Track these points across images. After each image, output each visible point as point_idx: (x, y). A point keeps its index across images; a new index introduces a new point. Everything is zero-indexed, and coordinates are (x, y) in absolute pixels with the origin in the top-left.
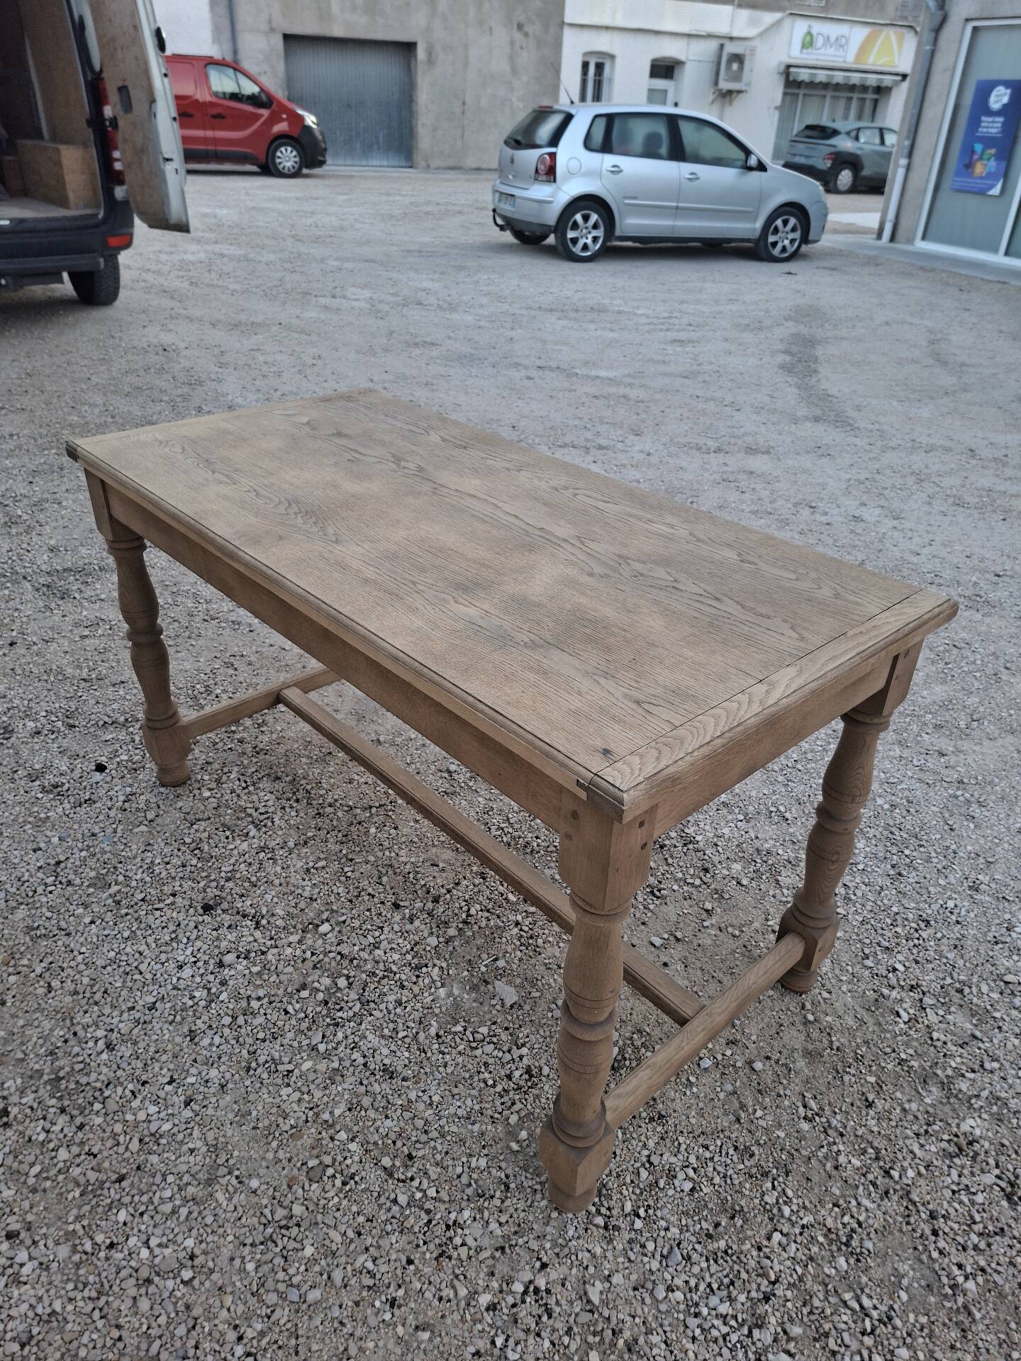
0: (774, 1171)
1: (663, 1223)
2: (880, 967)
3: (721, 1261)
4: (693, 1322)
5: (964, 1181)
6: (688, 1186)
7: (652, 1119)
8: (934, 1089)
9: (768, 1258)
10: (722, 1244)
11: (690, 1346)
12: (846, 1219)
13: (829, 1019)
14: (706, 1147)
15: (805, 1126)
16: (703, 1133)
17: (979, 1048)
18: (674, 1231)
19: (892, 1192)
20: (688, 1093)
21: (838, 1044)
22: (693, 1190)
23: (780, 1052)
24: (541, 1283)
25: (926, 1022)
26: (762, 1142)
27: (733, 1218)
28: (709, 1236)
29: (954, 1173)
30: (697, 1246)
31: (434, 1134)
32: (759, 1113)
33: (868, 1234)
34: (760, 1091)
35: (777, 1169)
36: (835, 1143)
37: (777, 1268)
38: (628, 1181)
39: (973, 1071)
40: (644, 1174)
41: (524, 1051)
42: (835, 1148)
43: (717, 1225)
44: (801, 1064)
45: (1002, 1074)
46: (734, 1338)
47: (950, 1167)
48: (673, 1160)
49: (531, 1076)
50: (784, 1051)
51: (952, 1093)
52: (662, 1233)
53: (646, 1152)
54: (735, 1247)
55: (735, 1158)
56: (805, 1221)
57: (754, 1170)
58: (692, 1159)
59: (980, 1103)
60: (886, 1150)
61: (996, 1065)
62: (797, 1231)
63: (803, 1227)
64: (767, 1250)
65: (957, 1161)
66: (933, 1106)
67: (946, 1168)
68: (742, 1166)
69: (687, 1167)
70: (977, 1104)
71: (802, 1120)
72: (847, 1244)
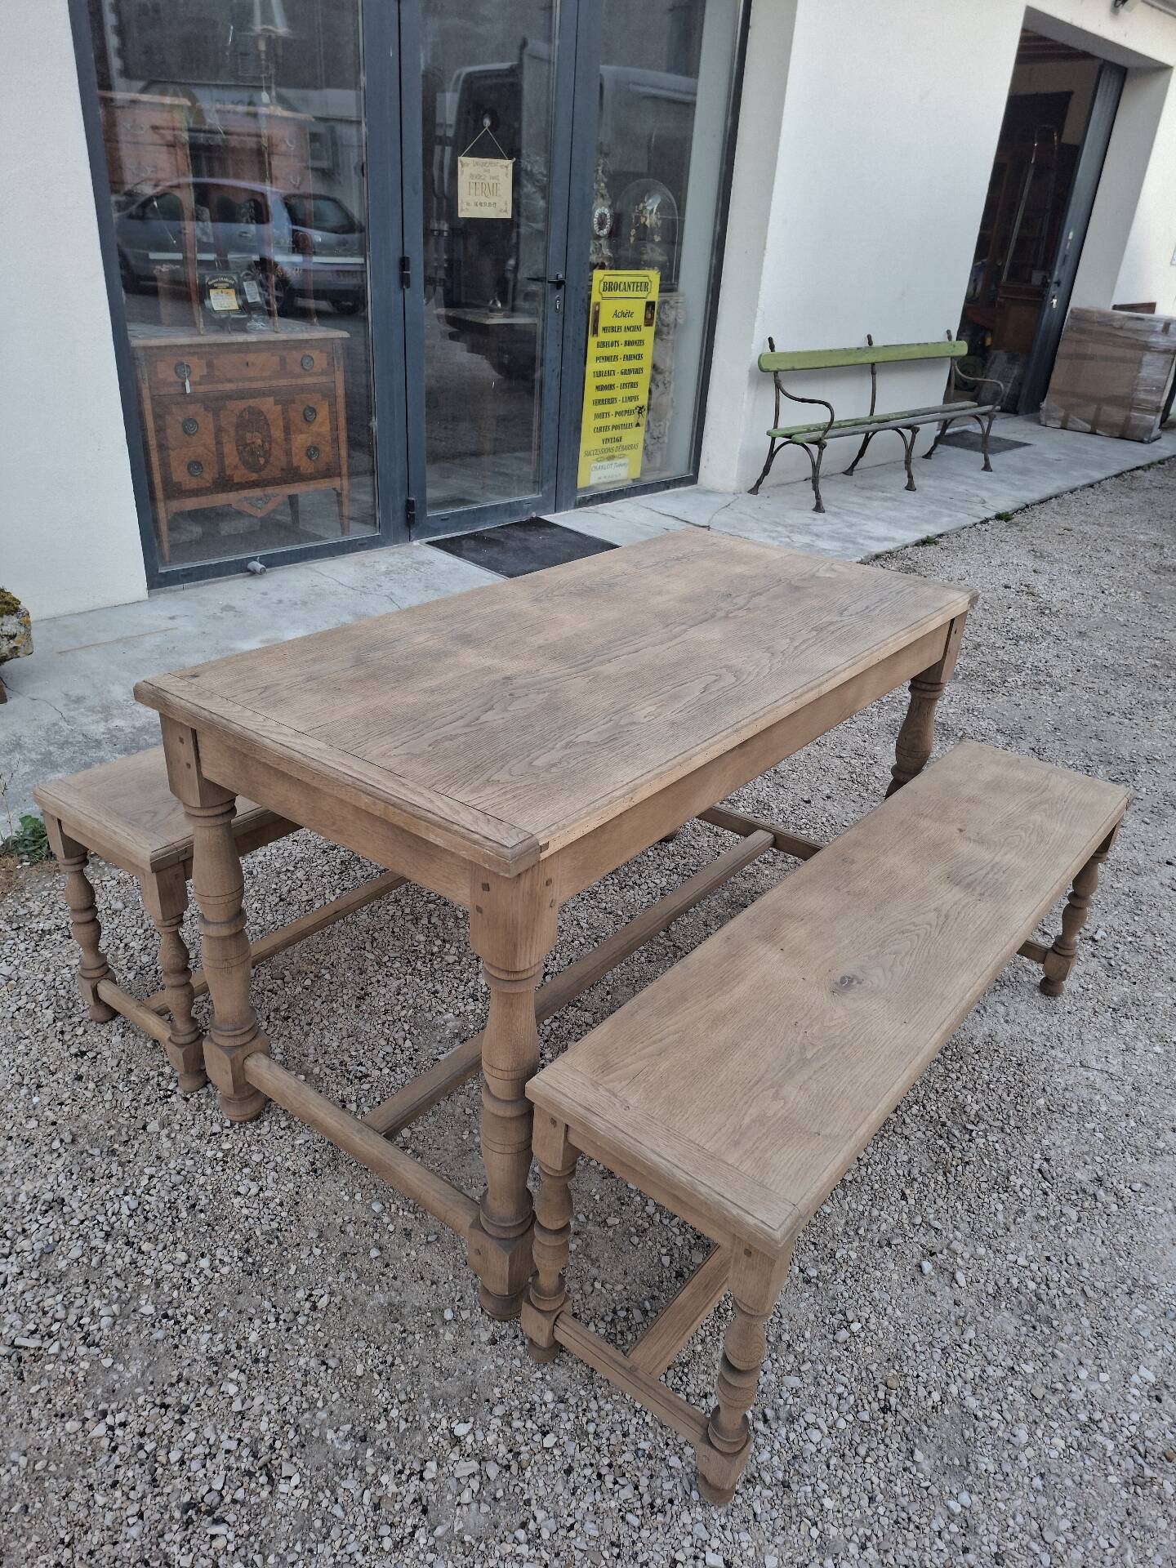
0: (250, 1260)
1: (209, 1171)
2: (548, 1416)
3: (167, 1212)
4: (120, 1191)
5: (221, 1456)
6: (242, 1190)
7: (313, 1164)
8: (347, 1447)
9: (164, 1248)
10: (184, 1214)
11: (104, 1189)
12: (191, 1318)
13: (449, 1337)
14: (281, 1204)
15: (301, 1294)
16: (297, 1203)
17: (415, 1527)
18: (202, 1180)
19: (215, 1369)
20: (343, 1193)
21: (410, 1339)
22: (239, 1194)
23: (395, 1278)
24: (173, 1099)
25: (453, 1457)
26: (285, 1253)
27: (209, 1225)
28: (194, 1206)
29: (233, 1445)
30: (184, 1197)
31: (306, 1028)
32: (317, 1252)
33: (173, 1337)
34: (345, 1254)
35: (253, 1264)
36: (277, 1320)
37: (153, 1254)
38: (253, 1148)
39: (377, 1507)
40: (257, 1158)
41: (386, 1071)
42: (272, 1319)
43: (201, 1211)
44: (382, 1298)
45: (372, 1549)
46: (101, 1218)
47: (240, 1441)
48: (270, 1179)
49: (360, 1079)
50: (398, 1283)
51: (342, 1469)
52: (200, 1171)
53: (279, 1159)
54: (180, 1224)
55: (266, 1228)
56: (194, 1281)
57: (252, 1242)
58: (268, 1194)
59: (325, 1503)
60: (267, 1372)
61: (387, 1544)
62: (186, 1275)
63: (190, 1281)
64: (172, 1248)
65: (245, 1452)
66: (322, 1440)
67: (238, 1436)
68: (258, 1233)
69: (261, 1189)
70: (325, 1499)
71: (308, 1292)
72: (166, 1316)
